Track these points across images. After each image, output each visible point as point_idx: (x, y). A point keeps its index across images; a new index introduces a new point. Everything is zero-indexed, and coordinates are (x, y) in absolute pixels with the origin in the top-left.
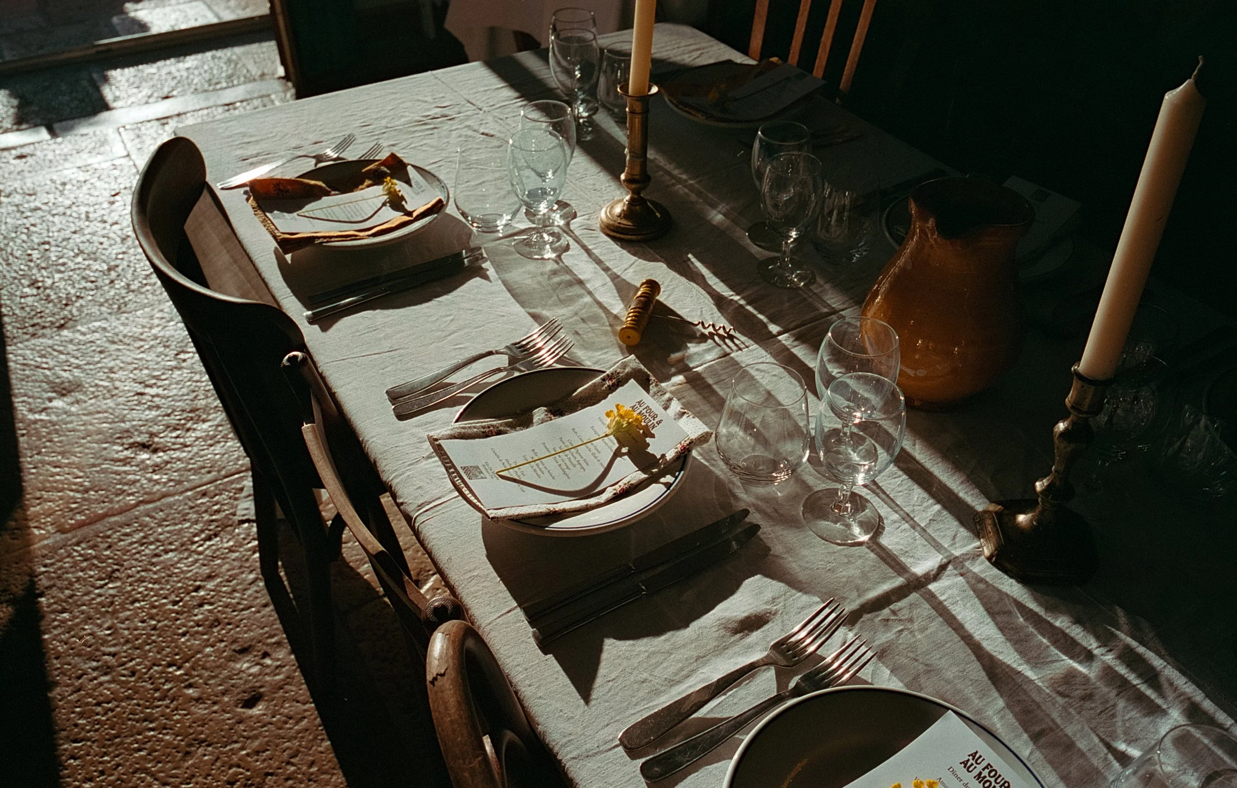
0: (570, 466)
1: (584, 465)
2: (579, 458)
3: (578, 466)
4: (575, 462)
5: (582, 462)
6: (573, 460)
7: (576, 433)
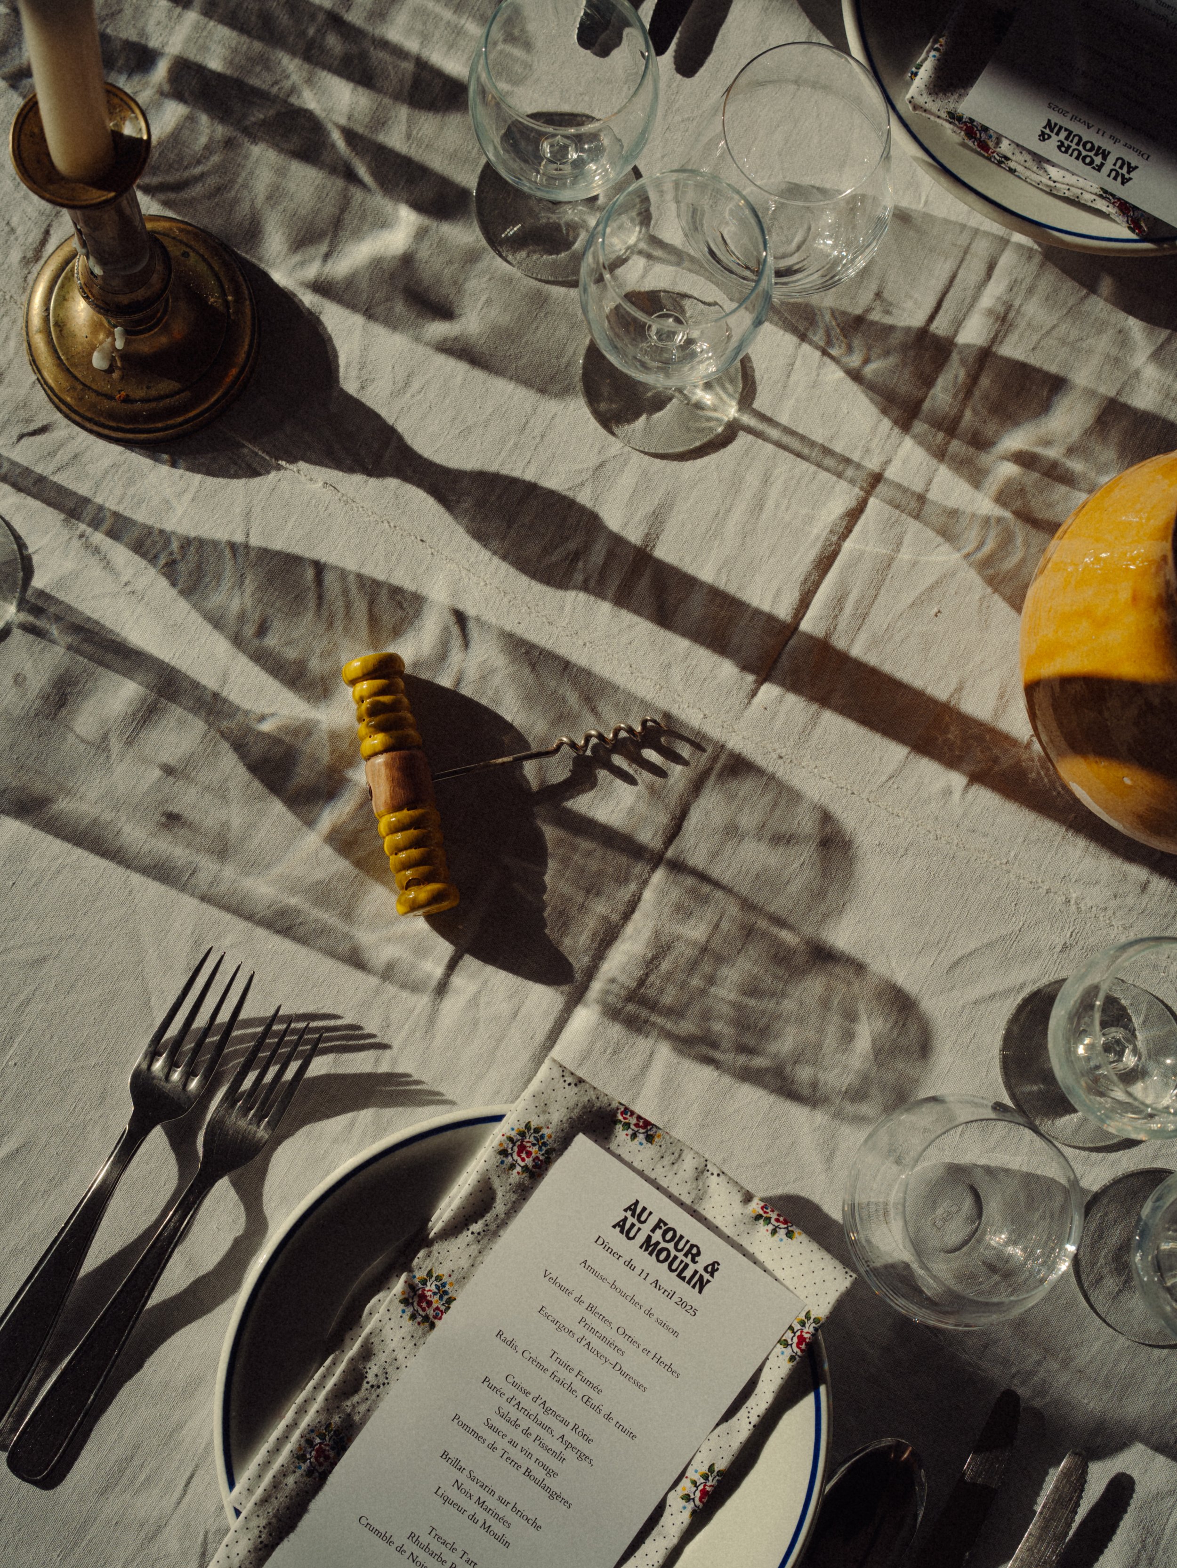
0: (553, 1463)
1: (580, 1443)
2: (559, 1429)
3: (569, 1454)
4: (558, 1447)
5: (571, 1437)
6: (548, 1439)
7: (511, 1344)
